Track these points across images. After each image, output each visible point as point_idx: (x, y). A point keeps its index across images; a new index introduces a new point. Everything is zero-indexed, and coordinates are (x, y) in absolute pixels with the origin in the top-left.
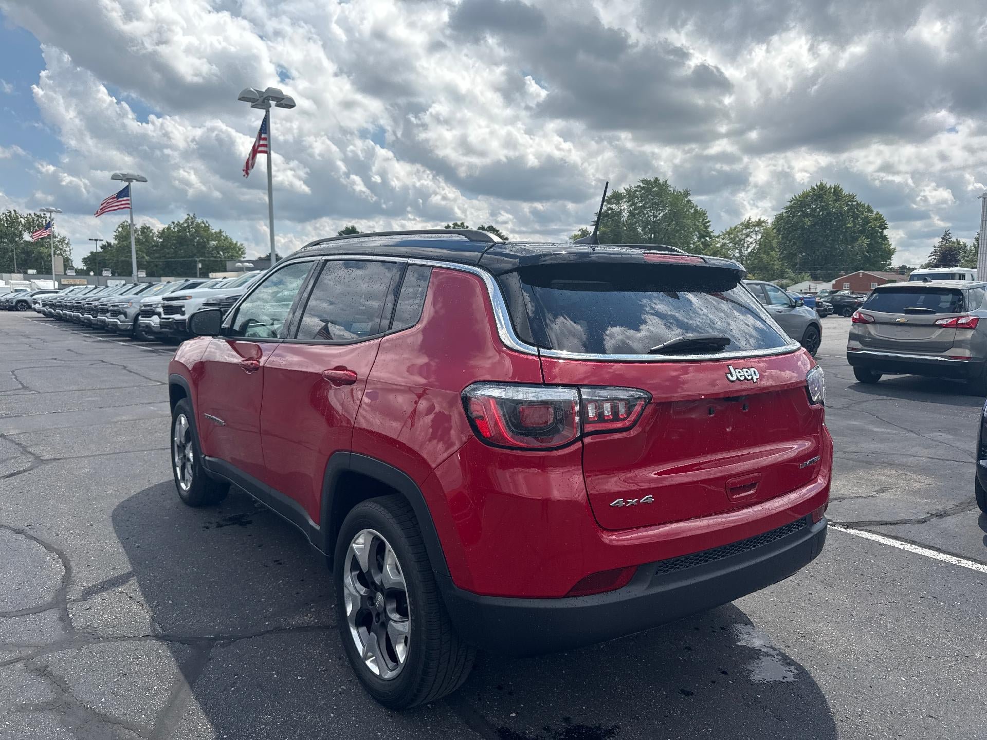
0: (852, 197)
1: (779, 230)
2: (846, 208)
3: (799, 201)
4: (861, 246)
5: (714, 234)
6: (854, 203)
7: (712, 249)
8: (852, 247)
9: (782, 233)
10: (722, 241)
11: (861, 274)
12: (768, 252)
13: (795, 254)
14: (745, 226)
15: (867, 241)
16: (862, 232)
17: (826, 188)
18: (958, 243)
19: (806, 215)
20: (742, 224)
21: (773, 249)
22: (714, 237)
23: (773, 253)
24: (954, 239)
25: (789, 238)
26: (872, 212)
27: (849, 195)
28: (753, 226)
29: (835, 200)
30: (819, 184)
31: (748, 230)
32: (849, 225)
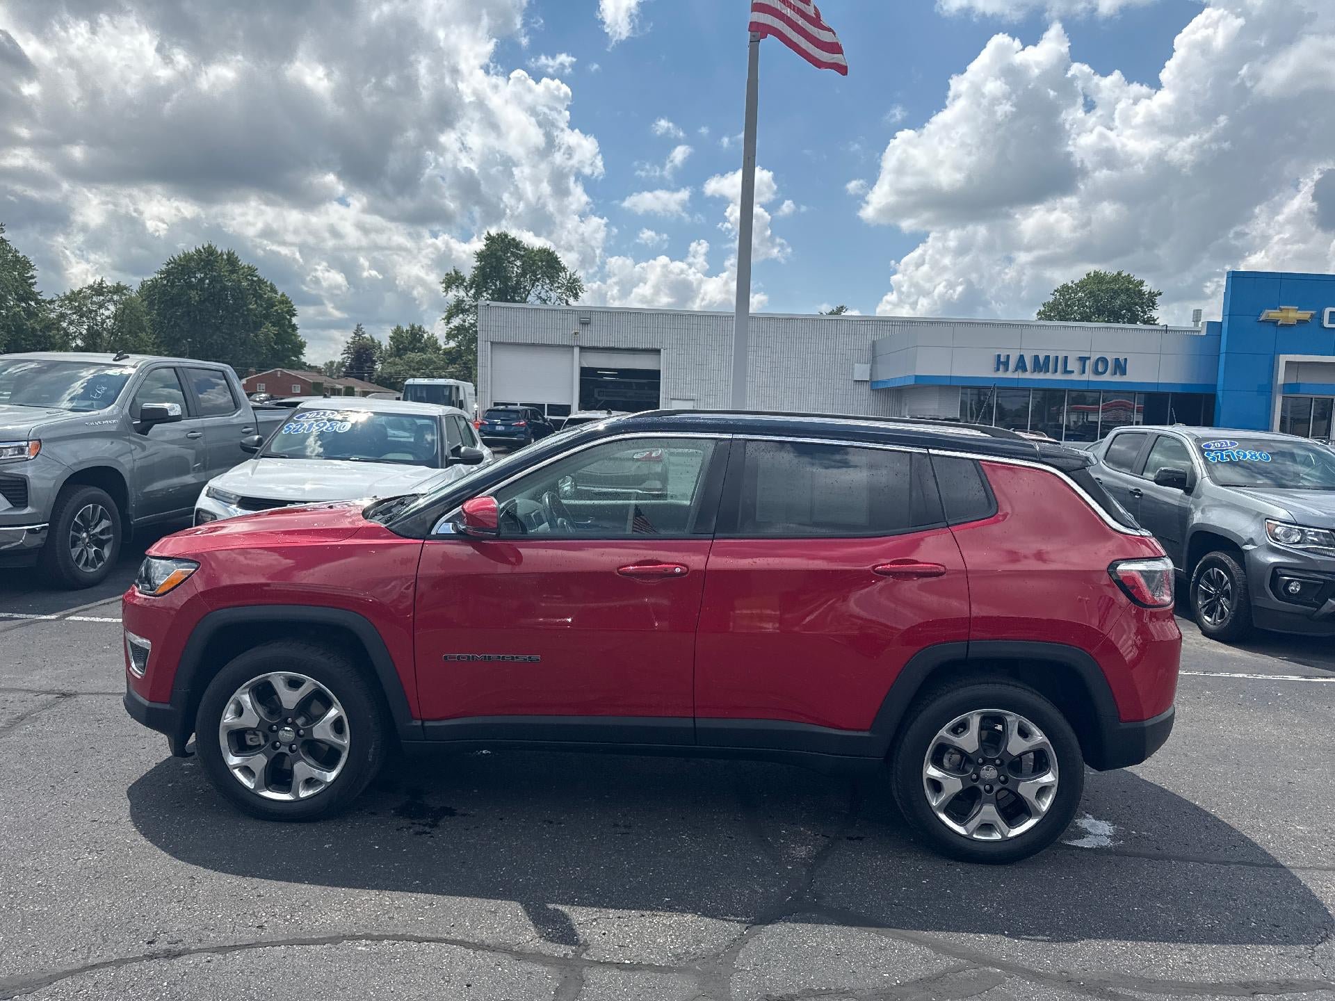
0: (252, 271)
1: (151, 304)
2: (246, 284)
3: (180, 265)
4: (266, 335)
5: (43, 298)
6: (255, 279)
7: (42, 320)
8: (256, 336)
9: (156, 307)
10: (59, 310)
11: (279, 373)
12: (136, 333)
13: (179, 340)
14: (95, 290)
15: (274, 330)
16: (267, 317)
17: (217, 252)
18: (372, 340)
19: (190, 286)
20: (91, 287)
21: (142, 329)
22: (44, 301)
23: (143, 335)
24: (367, 335)
25: (168, 316)
26: (276, 293)
27: (249, 267)
28: (110, 292)
29: (230, 271)
30: (206, 246)
31: (102, 298)
32: (251, 307)
